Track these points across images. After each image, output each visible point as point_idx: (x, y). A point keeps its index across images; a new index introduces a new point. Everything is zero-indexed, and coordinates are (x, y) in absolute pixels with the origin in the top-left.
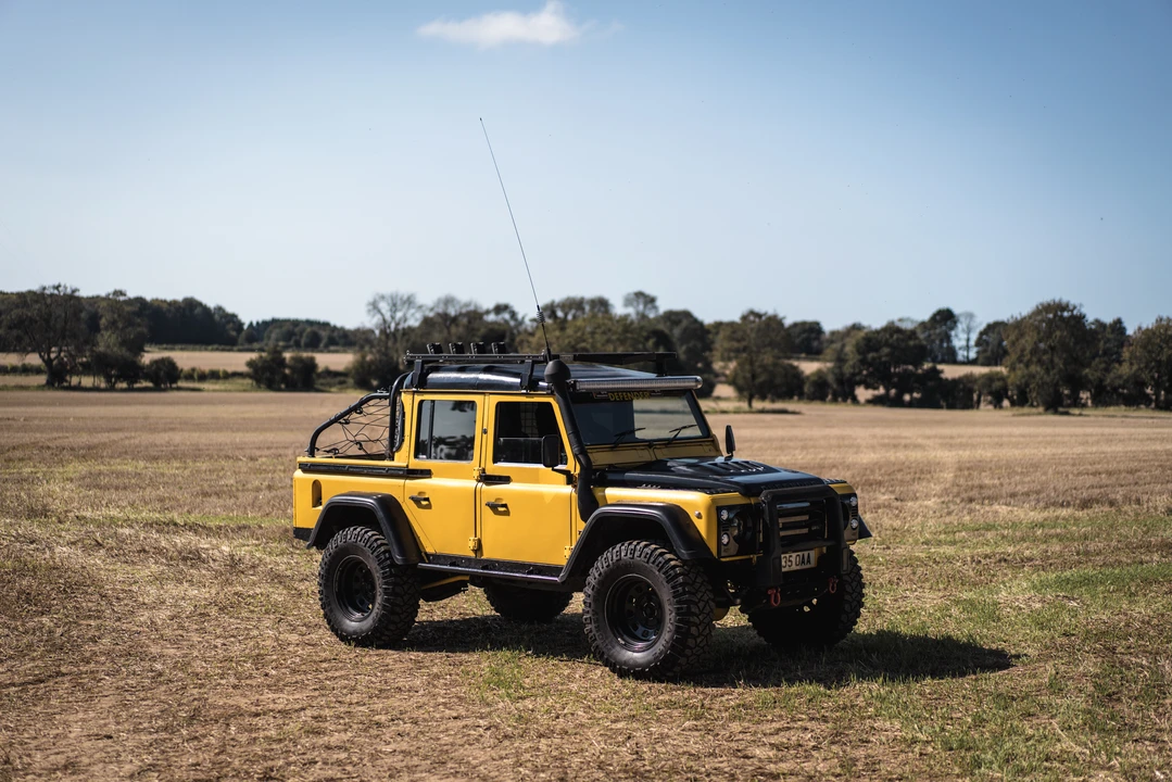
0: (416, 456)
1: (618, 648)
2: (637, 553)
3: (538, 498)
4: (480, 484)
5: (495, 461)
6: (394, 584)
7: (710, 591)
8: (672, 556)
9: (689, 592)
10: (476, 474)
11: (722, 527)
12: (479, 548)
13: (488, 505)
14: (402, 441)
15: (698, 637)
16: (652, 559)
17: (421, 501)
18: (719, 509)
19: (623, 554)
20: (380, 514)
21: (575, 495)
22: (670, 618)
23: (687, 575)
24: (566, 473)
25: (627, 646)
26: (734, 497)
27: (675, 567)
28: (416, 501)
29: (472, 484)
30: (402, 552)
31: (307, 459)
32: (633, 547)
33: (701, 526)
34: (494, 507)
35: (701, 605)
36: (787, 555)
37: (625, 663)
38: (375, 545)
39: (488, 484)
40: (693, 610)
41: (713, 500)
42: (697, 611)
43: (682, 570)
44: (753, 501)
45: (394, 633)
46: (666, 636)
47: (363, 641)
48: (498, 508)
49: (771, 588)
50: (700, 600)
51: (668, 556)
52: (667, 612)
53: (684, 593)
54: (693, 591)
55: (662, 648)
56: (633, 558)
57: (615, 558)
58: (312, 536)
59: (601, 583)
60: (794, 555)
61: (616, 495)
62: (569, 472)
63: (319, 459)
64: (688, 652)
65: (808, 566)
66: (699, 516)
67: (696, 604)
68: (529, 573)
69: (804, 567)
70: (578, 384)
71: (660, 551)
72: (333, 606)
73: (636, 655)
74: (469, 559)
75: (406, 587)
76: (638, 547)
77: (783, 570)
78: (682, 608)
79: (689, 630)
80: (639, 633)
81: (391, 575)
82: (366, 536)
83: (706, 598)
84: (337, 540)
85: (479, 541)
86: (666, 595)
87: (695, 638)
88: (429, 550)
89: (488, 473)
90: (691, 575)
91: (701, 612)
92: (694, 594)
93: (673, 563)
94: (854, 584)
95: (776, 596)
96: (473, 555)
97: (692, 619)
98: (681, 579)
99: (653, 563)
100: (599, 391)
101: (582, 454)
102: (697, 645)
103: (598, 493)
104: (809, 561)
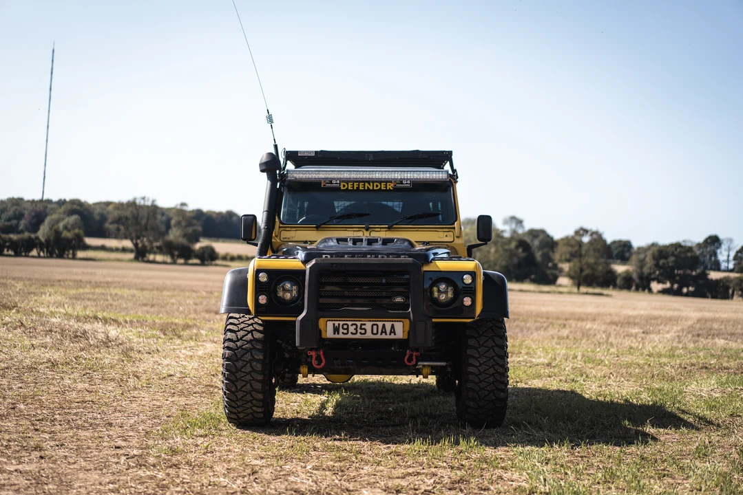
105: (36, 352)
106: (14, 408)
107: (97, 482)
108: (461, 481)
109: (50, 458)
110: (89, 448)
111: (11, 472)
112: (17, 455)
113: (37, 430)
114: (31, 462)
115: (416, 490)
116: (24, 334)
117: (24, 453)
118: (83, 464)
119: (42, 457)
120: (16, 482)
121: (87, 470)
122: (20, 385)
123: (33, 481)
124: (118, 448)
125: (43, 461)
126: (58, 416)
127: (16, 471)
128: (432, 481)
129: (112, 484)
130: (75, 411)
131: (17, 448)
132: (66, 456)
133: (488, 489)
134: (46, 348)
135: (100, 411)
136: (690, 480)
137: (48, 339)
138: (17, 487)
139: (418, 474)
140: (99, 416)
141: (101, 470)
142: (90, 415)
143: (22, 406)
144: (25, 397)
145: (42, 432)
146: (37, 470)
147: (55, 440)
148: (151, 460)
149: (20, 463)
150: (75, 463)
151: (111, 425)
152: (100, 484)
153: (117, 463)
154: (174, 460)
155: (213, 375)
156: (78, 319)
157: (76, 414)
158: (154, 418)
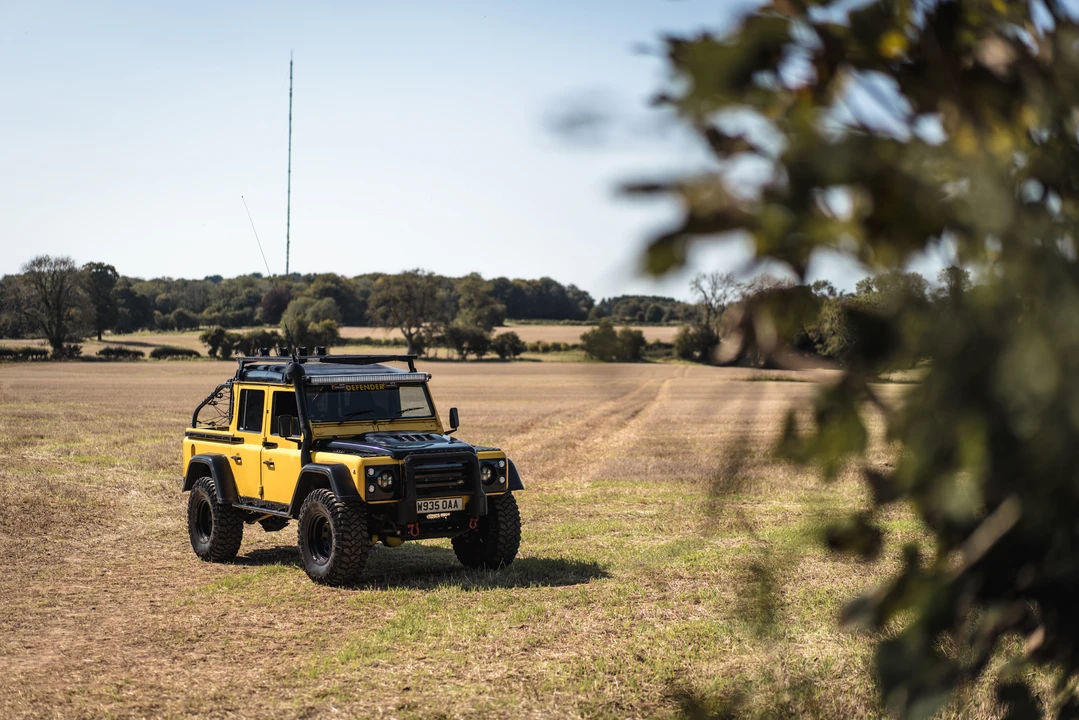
0: (238, 429)
1: (313, 562)
2: (320, 497)
3: (287, 458)
4: (264, 448)
5: (272, 433)
6: (222, 517)
7: (365, 524)
9: (344, 525)
10: (262, 440)
11: (369, 480)
12: (262, 494)
13: (265, 463)
14: (233, 417)
15: (352, 555)
16: (326, 501)
17: (237, 459)
18: (367, 468)
19: (314, 498)
20: (212, 469)
21: (300, 456)
22: (334, 541)
23: (345, 513)
25: (316, 561)
26: (387, 460)
27: (338, 507)
28: (235, 459)
29: (260, 447)
30: (224, 495)
31: (190, 429)
33: (355, 478)
34: (268, 464)
35: (353, 534)
36: (434, 501)
37: (316, 572)
38: (211, 490)
39: (268, 448)
40: (346, 537)
41: (363, 462)
42: (349, 538)
43: (342, 509)
44: (400, 462)
45: (224, 551)
46: (332, 554)
47: (206, 557)
48: (270, 464)
49: (409, 524)
51: (335, 499)
52: (333, 538)
53: (341, 525)
54: (347, 524)
55: (331, 562)
56: (317, 500)
57: (310, 500)
58: (185, 482)
59: (306, 516)
60: (441, 501)
61: (321, 457)
62: (300, 441)
63: (198, 430)
64: (343, 565)
65: (456, 509)
66: (354, 471)
67: (350, 533)
68: (279, 510)
69: (450, 509)
70: (312, 378)
71: (331, 495)
72: (194, 532)
73: (320, 566)
74: (257, 500)
75: (229, 520)
76: (321, 493)
77: (417, 512)
78: (340, 535)
79: (343, 550)
80: (323, 553)
81: (220, 511)
82: (208, 484)
83: (359, 529)
84: (195, 486)
85: (262, 488)
86: (332, 526)
87: (349, 557)
88: (242, 494)
89: (268, 440)
90: (349, 513)
91: (354, 539)
92: (348, 526)
93: (337, 504)
94: (510, 524)
95: (415, 529)
96: (259, 497)
97: (345, 543)
98: (340, 515)
99: (327, 504)
100: (338, 384)
101: (306, 428)
102: (352, 562)
103: (312, 454)
104: (456, 505)
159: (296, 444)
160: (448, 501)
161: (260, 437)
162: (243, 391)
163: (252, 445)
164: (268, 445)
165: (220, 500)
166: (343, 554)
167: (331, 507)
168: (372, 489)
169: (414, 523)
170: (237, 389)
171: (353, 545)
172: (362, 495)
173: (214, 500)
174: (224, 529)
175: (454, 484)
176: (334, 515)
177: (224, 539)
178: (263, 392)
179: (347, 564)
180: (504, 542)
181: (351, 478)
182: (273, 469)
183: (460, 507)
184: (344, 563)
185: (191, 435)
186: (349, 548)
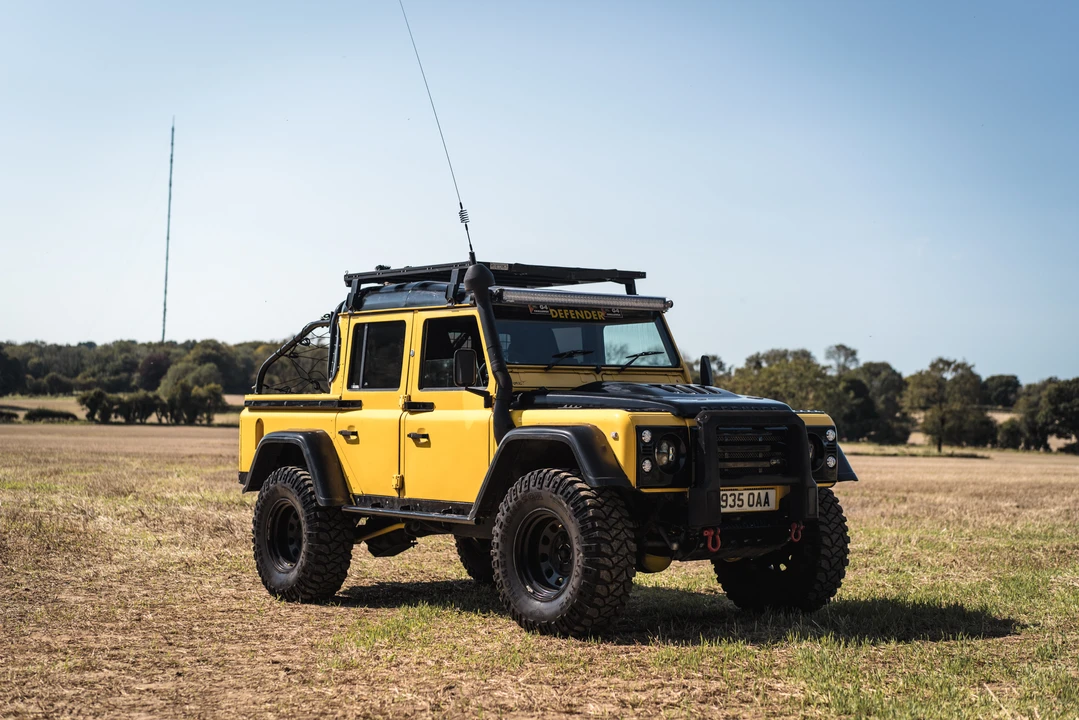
0: (349, 387)
1: (525, 597)
2: (546, 482)
3: (458, 425)
4: (406, 413)
5: (421, 387)
6: (320, 530)
7: (632, 530)
8: (584, 486)
9: (599, 528)
10: (401, 402)
11: (643, 452)
12: (401, 488)
13: (409, 436)
14: (338, 370)
15: (612, 583)
16: (561, 489)
17: (349, 435)
18: (639, 430)
19: (532, 484)
20: (306, 451)
21: (492, 418)
22: (578, 558)
23: (599, 508)
24: (486, 395)
25: (532, 596)
26: (665, 418)
27: (586, 497)
28: (346, 435)
29: (396, 413)
30: (327, 492)
32: (541, 475)
33: (618, 449)
34: (416, 437)
35: (615, 544)
36: (737, 493)
37: (532, 614)
38: (302, 486)
39: (412, 413)
40: (603, 550)
41: (632, 420)
42: (609, 551)
43: (594, 502)
44: (688, 423)
45: (320, 585)
46: (574, 582)
47: (289, 594)
48: (420, 438)
49: (706, 529)
50: (614, 539)
51: (579, 485)
52: (576, 552)
53: (594, 529)
54: (605, 527)
55: (569, 596)
56: (541, 488)
57: (523, 489)
58: (248, 479)
59: (509, 520)
60: (746, 493)
61: (530, 417)
62: (488, 393)
63: (265, 396)
64: (597, 601)
65: (766, 508)
66: (616, 438)
67: (609, 543)
68: (445, 512)
69: (759, 508)
70: (504, 293)
71: (569, 479)
72: (264, 556)
73: (543, 603)
74: (392, 499)
75: (333, 534)
76: (548, 476)
77: (723, 510)
78: (590, 547)
79: (598, 573)
80: (552, 581)
81: (317, 519)
82: (295, 477)
83: (622, 536)
84: (270, 483)
85: (402, 478)
86: (574, 532)
87: (607, 584)
88: (357, 490)
89: (413, 400)
90: (605, 509)
91: (616, 553)
92: (606, 531)
93: (583, 493)
94: (835, 537)
95: (714, 537)
96: (395, 494)
97: (601, 561)
98: (591, 513)
99: (562, 493)
100: (537, 305)
101: (501, 370)
102: (610, 594)
103: (515, 415)
104: (767, 502)
105: (165, 550)
106: (139, 620)
107: (250, 702)
108: (717, 692)
109: (189, 676)
110: (238, 663)
111: (141, 692)
112: (148, 672)
113: (171, 644)
114: (166, 680)
115: (657, 703)
116: (146, 528)
117: (156, 671)
118: (232, 681)
119: (179, 675)
120: (149, 703)
121: (238, 688)
122: (145, 592)
123: (170, 701)
124: (276, 662)
125: (181, 678)
126: (197, 628)
127: (148, 690)
128: (679, 694)
129: (270, 702)
130: (219, 622)
131: (147, 665)
132: (210, 673)
133: (752, 702)
134: (177, 544)
135: (251, 621)
136: (1021, 687)
137: (179, 534)
138: (150, 708)
139: (663, 685)
140: (250, 627)
141: (255, 688)
142: (240, 626)
143: (150, 617)
144: (153, 607)
145: (178, 646)
146: (174, 689)
147: (195, 655)
148: (319, 676)
149: (152, 682)
150: (222, 680)
151: (266, 637)
152: (254, 703)
153: (275, 680)
154: (349, 675)
155: (403, 574)
156: (219, 506)
157: (220, 626)
158: (323, 628)
159: (481, 399)
160: (756, 493)
161: (398, 396)
162: (358, 328)
163: (380, 410)
164: (412, 407)
165: (321, 500)
166: (598, 580)
167: (573, 498)
168: (647, 466)
169: (714, 528)
170: (346, 326)
171: (615, 565)
172: (632, 477)
173: (308, 501)
174: (324, 548)
175: (766, 464)
176: (579, 511)
177: (324, 565)
178: (402, 324)
179: (603, 598)
180: (827, 567)
181: (607, 448)
182: (428, 445)
183: (773, 506)
184: (599, 596)
185: (255, 406)
186: (609, 569)
